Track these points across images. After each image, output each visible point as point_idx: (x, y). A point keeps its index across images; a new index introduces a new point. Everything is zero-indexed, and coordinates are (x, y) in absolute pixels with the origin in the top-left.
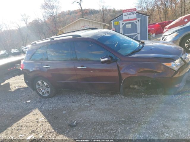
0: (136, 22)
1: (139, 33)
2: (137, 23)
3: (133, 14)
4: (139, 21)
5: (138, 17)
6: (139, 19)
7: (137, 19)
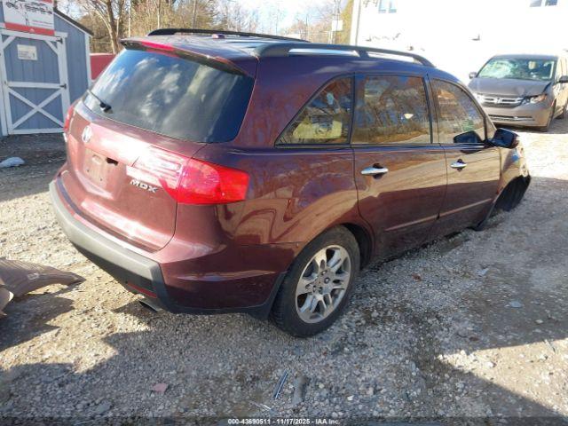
0: (55, 43)
1: (64, 86)
2: (56, 47)
3: (43, 11)
4: (61, 41)
5: (58, 27)
6: (64, 35)
7: (57, 33)
